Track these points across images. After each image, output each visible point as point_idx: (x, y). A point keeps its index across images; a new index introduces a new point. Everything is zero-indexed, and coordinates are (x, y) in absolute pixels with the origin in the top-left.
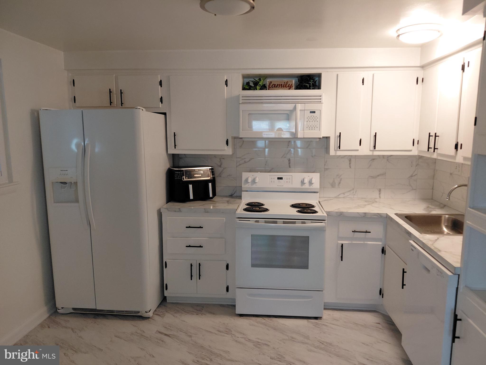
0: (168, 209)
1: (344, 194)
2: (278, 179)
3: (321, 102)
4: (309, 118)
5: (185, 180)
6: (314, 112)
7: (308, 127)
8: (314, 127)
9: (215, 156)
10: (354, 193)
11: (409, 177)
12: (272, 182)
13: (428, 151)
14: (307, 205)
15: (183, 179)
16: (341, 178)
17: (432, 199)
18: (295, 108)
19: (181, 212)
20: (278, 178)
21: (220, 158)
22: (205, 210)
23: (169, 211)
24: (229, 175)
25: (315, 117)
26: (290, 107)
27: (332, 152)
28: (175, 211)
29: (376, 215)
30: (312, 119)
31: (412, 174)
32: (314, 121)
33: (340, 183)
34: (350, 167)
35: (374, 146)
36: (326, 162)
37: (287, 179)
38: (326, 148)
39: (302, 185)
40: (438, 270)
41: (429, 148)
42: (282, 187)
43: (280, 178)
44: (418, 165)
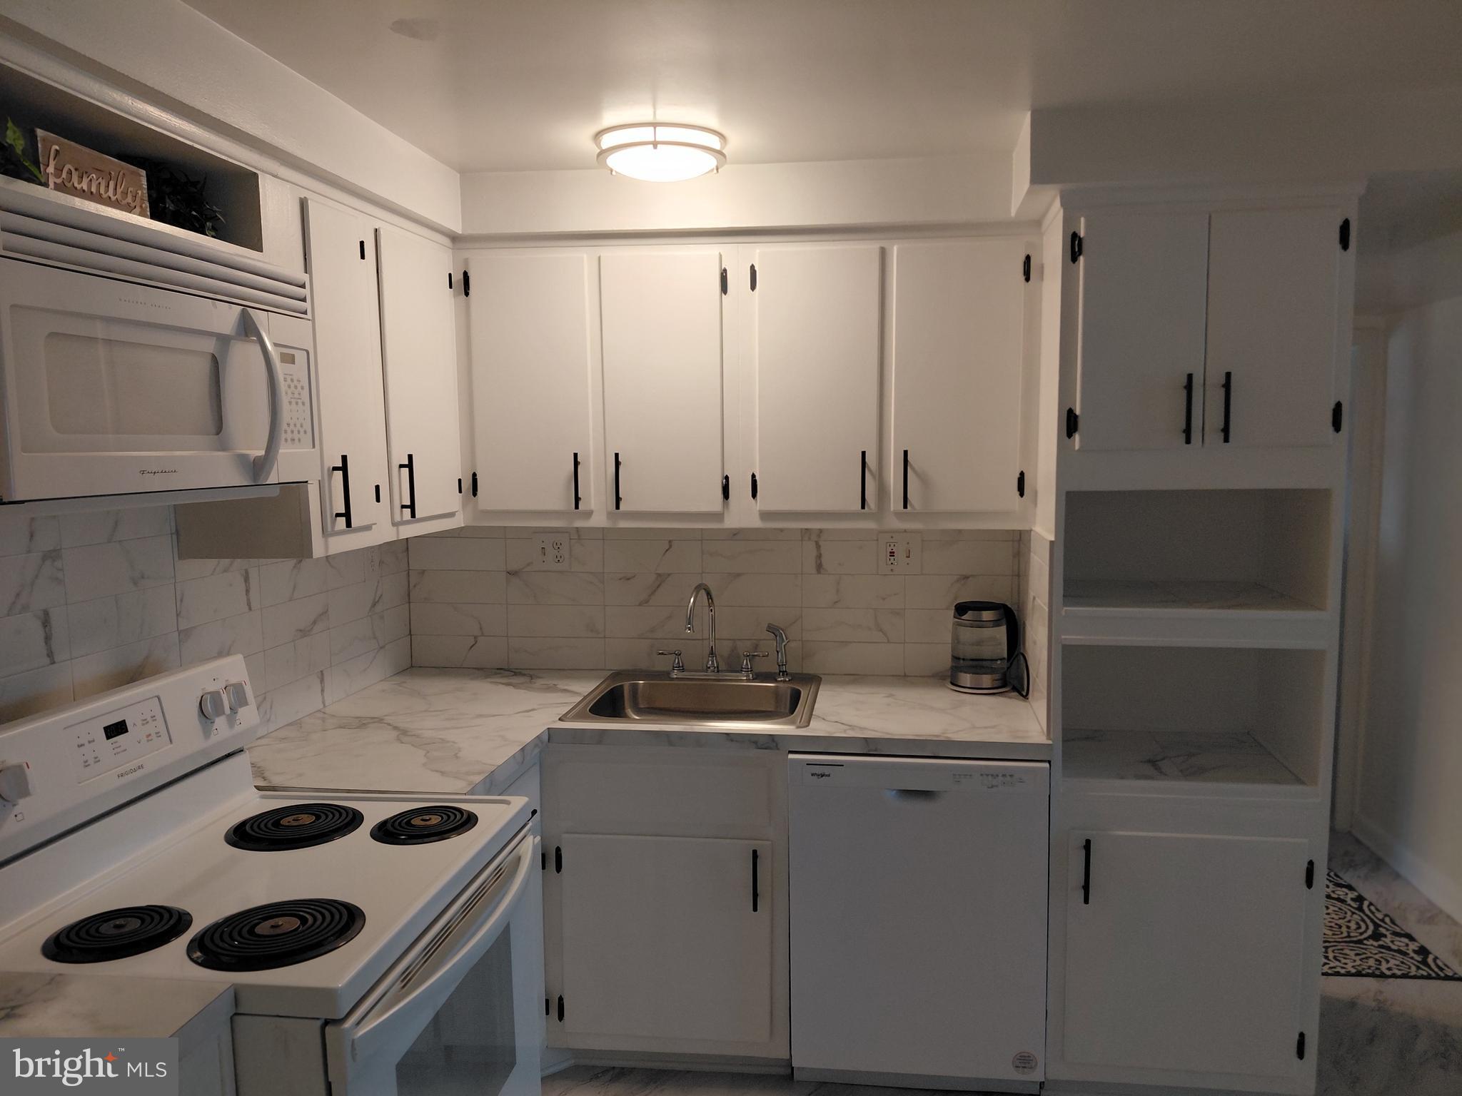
2: (108, 738)
3: (305, 313)
6: (292, 360)
11: (370, 611)
12: (87, 764)
13: (573, 508)
17: (412, 666)
20: (103, 729)
25: (296, 382)
27: (318, 550)
30: (290, 392)
31: (375, 599)
32: (294, 402)
34: (249, 604)
35: (403, 507)
36: (181, 601)
37: (145, 722)
38: (174, 531)
39: (207, 733)
40: (987, 775)
41: (577, 499)
42: (139, 773)
43: (115, 730)
44: (381, 562)
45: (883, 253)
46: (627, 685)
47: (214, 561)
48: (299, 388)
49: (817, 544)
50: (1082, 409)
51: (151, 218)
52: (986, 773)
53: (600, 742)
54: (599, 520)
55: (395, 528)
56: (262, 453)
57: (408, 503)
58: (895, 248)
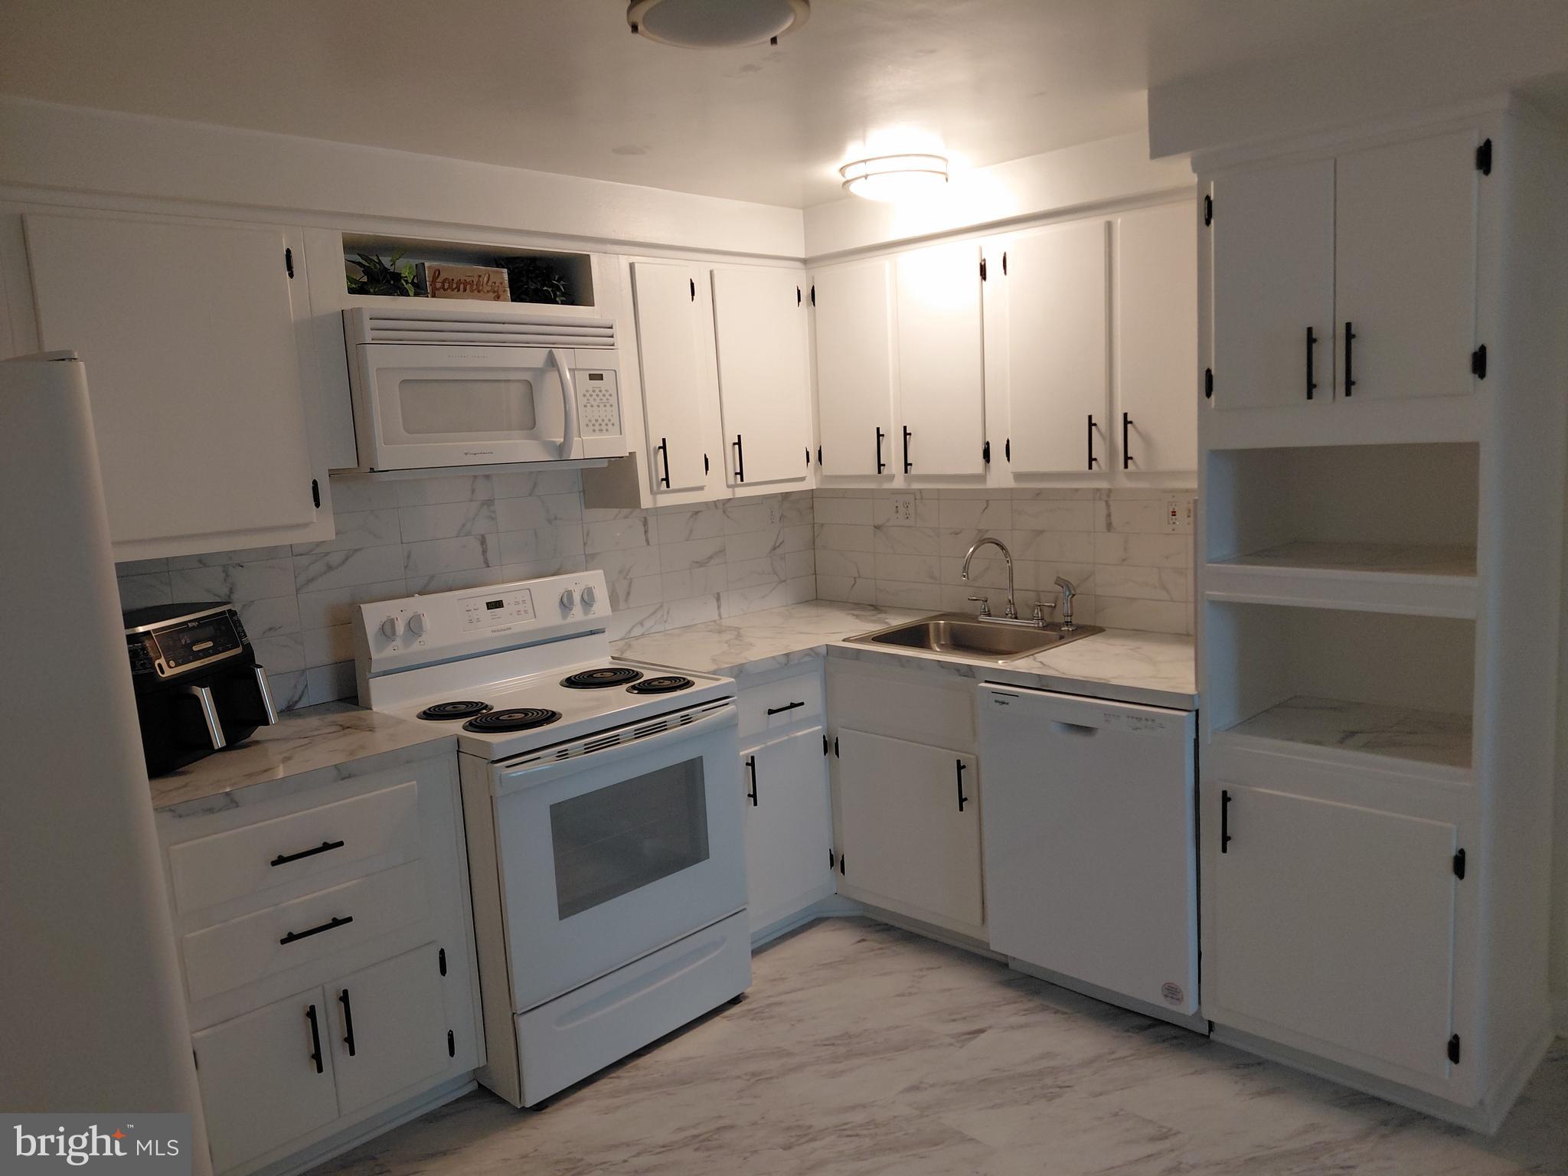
0: (173, 811)
1: (641, 623)
2: (488, 609)
3: (613, 345)
4: (588, 395)
5: (169, 673)
6: (600, 377)
7: (590, 424)
8: (607, 425)
9: (202, 560)
10: (665, 617)
11: (770, 553)
12: (471, 621)
13: (879, 472)
14: (615, 674)
15: (163, 673)
16: (631, 579)
17: (817, 599)
18: (552, 362)
19: (237, 806)
20: (487, 604)
21: (224, 566)
22: (339, 770)
23: (180, 816)
24: (271, 629)
25: (604, 392)
26: (536, 358)
27: (646, 501)
28: (211, 810)
29: (807, 655)
30: (598, 399)
31: (775, 544)
32: (602, 405)
33: (628, 594)
34: (647, 541)
35: (736, 474)
36: (588, 535)
37: (517, 603)
38: (581, 489)
39: (564, 617)
40: (1132, 717)
41: (880, 465)
42: (507, 632)
43: (496, 605)
44: (782, 517)
45: (1109, 226)
46: (932, 624)
47: (616, 510)
48: (607, 396)
49: (1107, 502)
50: (1216, 369)
51: (512, 301)
52: (1132, 716)
53: (858, 659)
54: (899, 482)
55: (731, 489)
56: (562, 440)
57: (739, 471)
58: (1119, 221)
